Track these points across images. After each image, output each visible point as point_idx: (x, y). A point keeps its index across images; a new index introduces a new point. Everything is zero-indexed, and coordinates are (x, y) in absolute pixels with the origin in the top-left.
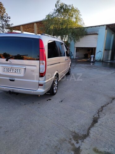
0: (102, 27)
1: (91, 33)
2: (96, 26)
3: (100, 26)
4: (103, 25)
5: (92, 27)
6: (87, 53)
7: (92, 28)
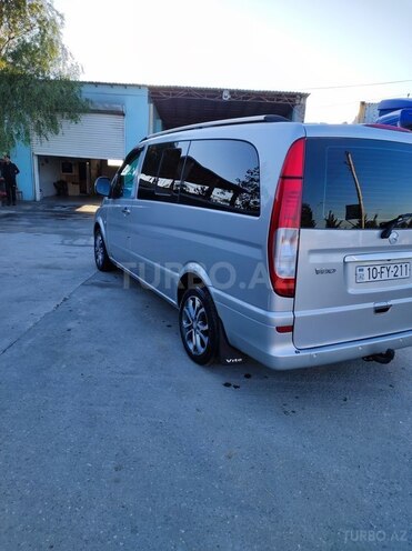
0: (136, 91)
1: (101, 108)
2: (112, 85)
3: (130, 85)
4: (139, 87)
5: (97, 84)
6: (64, 178)
7: (100, 89)
